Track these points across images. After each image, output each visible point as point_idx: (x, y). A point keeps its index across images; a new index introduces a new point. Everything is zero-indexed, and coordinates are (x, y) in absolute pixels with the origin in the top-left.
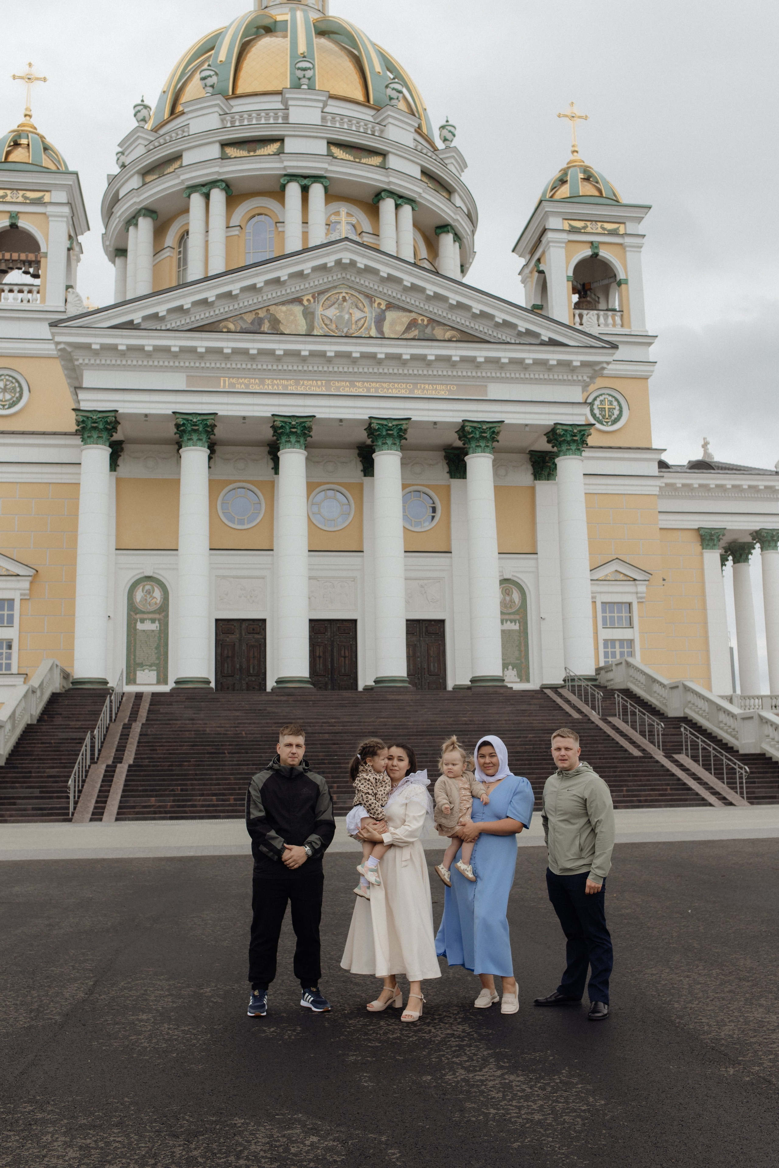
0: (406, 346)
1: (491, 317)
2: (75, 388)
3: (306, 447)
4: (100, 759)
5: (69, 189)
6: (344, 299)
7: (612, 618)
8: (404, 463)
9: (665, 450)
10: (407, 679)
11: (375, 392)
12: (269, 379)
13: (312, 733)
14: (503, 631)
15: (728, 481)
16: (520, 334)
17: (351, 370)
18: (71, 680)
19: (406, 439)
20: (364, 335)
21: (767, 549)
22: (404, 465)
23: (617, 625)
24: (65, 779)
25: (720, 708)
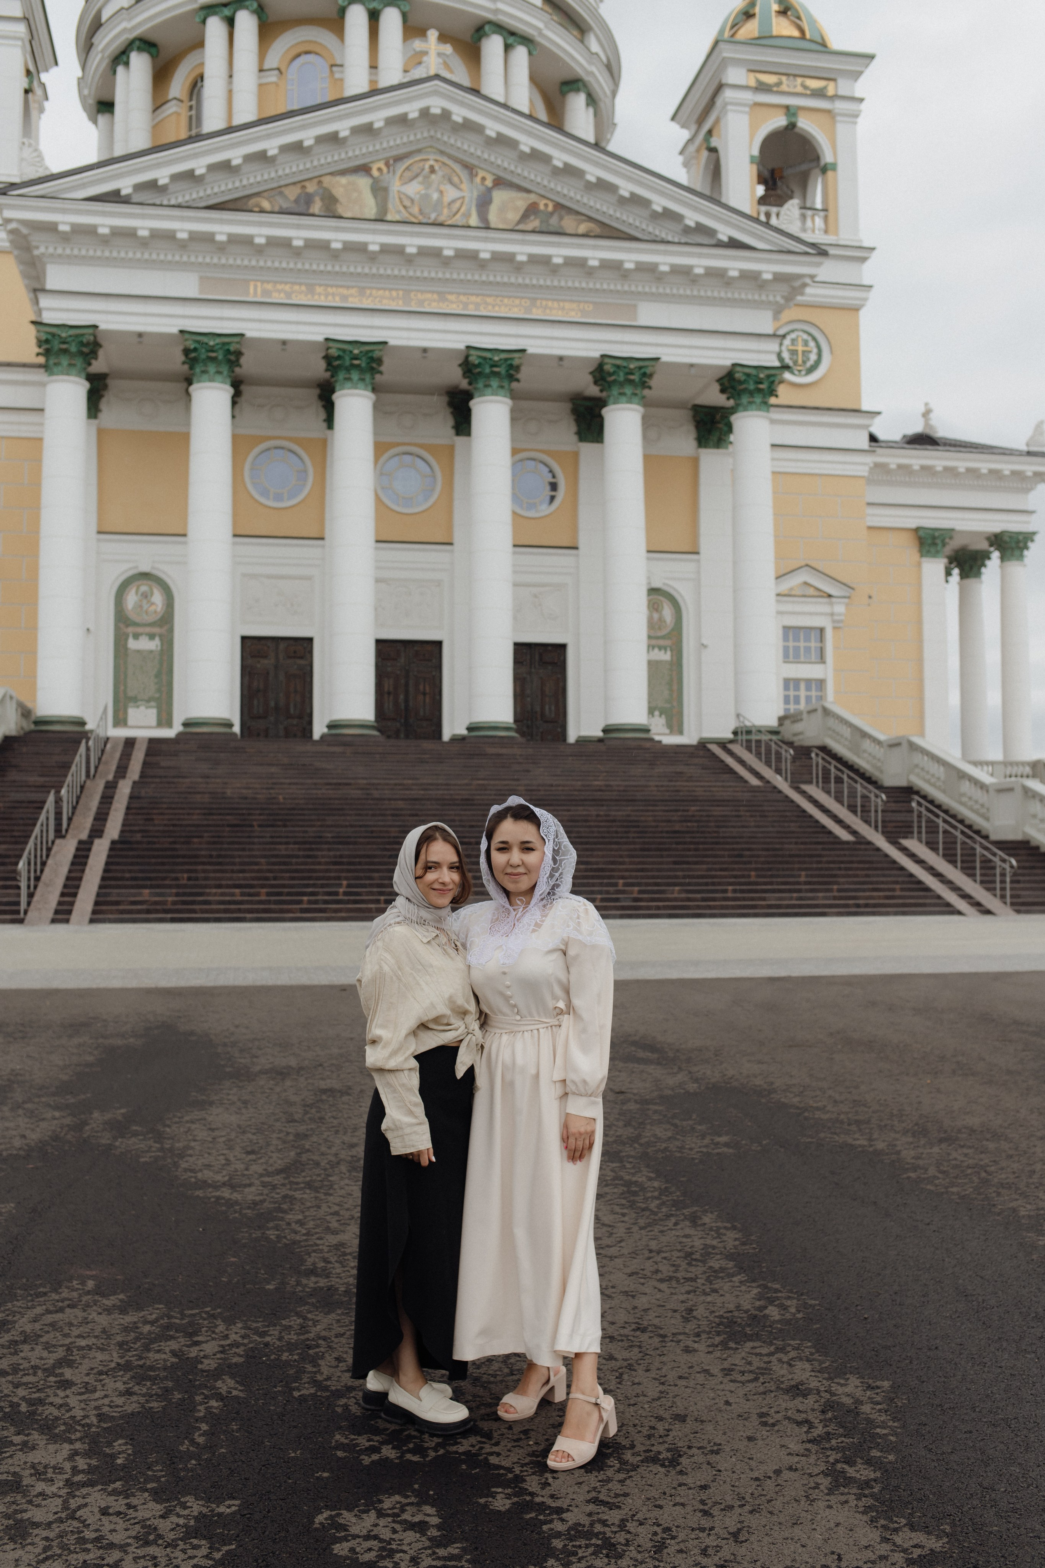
0: (523, 242)
1: (646, 203)
2: (35, 291)
3: (374, 390)
4: (70, 831)
6: (432, 170)
7: (797, 649)
8: (516, 417)
9: (879, 413)
10: (514, 726)
11: (476, 310)
12: (320, 285)
13: (378, 799)
14: (650, 663)
15: (961, 462)
16: (687, 230)
17: (440, 275)
18: (33, 718)
19: (518, 380)
20: (460, 224)
21: (1009, 560)
22: (514, 420)
23: (802, 659)
24: (13, 860)
25: (963, 775)
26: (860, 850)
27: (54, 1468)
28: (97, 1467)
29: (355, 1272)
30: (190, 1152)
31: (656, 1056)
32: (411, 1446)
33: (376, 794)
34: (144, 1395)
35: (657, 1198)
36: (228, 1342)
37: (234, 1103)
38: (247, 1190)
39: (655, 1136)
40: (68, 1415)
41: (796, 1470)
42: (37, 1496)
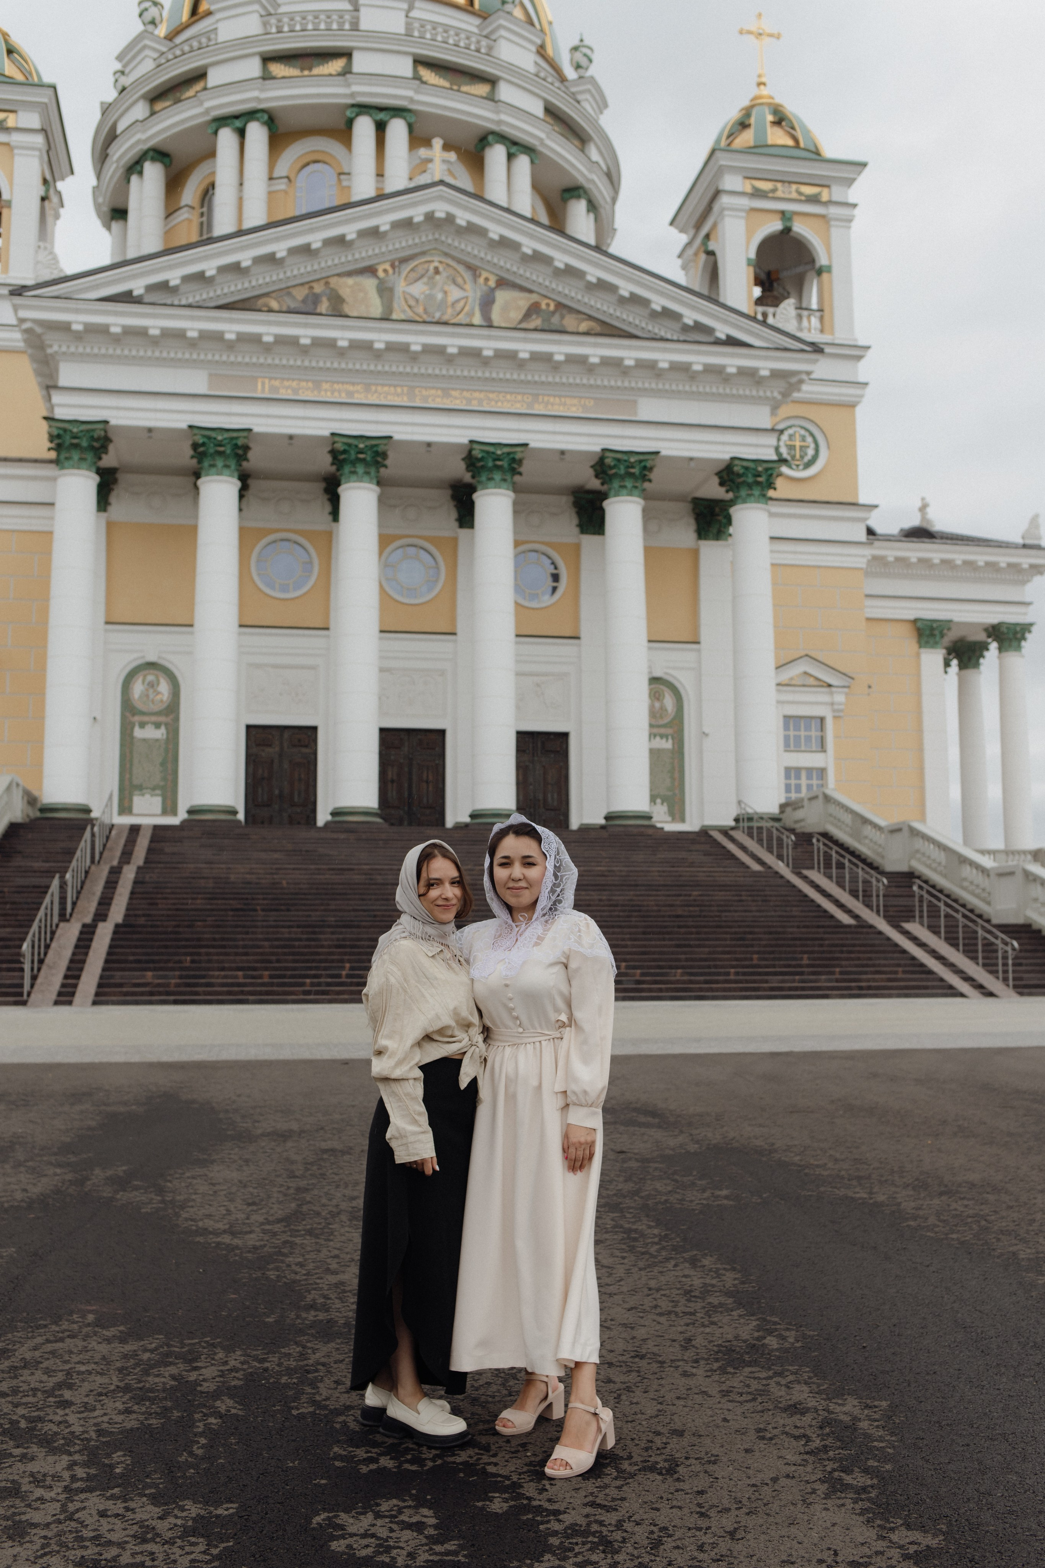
0: (525, 340)
1: (645, 302)
2: (48, 388)
3: (379, 483)
4: (74, 915)
5: (43, 109)
6: (437, 271)
7: (797, 738)
8: (518, 510)
9: (876, 506)
11: (479, 405)
12: (327, 382)
14: (652, 751)
15: (958, 555)
16: (686, 328)
17: (444, 372)
18: (39, 806)
19: (520, 474)
20: (464, 322)
21: (1007, 650)
22: (516, 512)
23: (803, 748)
24: (17, 943)
25: (963, 860)
26: (861, 933)
27: (53, 1476)
28: (95, 1476)
29: (354, 1307)
30: (190, 1204)
31: (657, 1120)
32: (409, 1457)
33: (379, 879)
34: (143, 1414)
35: (656, 1244)
36: (228, 1367)
37: (235, 1161)
38: (247, 1236)
39: (656, 1190)
40: (67, 1430)
41: (794, 1477)
42: (36, 1501)
